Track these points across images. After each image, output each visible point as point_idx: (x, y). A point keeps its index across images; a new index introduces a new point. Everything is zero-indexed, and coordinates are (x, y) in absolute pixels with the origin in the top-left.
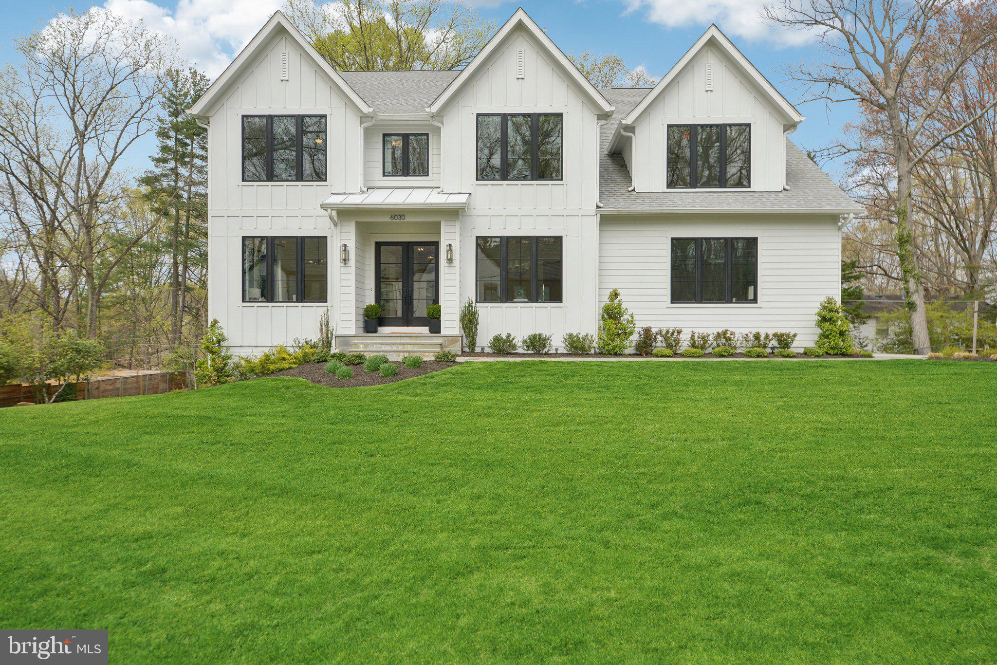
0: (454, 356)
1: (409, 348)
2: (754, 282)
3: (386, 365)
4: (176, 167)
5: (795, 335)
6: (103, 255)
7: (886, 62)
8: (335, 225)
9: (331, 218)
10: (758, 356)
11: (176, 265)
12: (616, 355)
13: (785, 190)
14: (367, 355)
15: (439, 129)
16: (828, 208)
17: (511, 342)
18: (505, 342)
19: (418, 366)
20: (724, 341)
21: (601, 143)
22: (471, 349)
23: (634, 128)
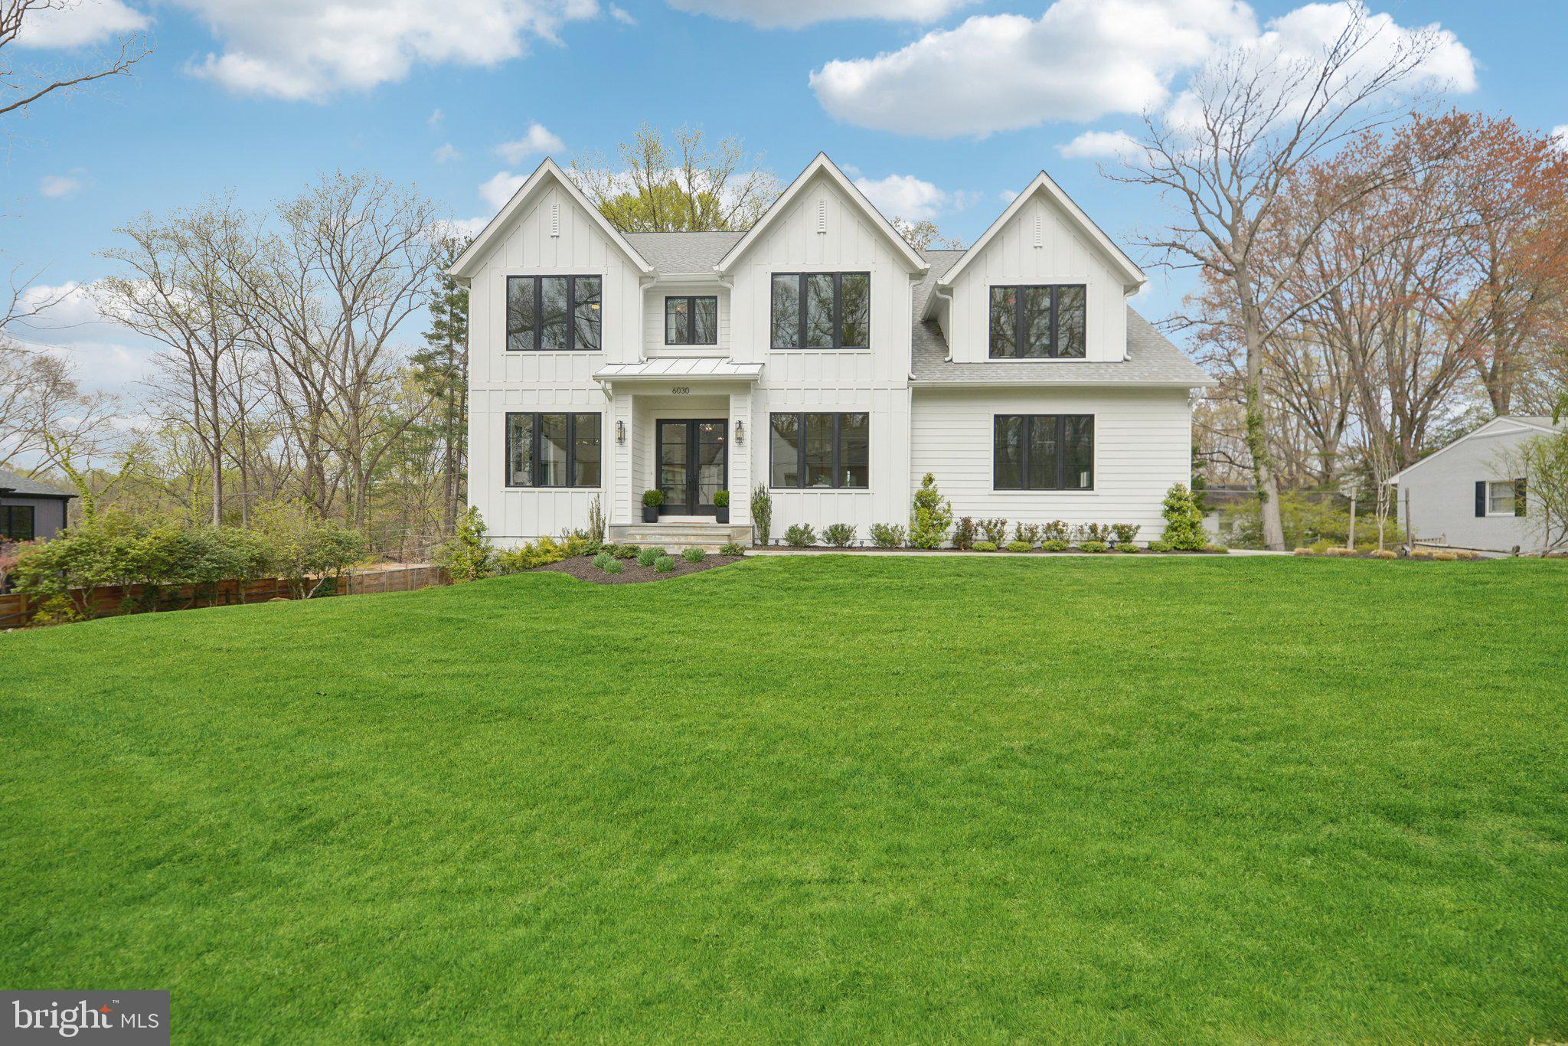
0: (742, 549)
1: (693, 539)
2: (1089, 467)
3: (662, 558)
4: (451, 344)
5: (1138, 527)
6: (375, 440)
7: (1234, 223)
8: (610, 400)
9: (605, 390)
10: (1096, 551)
11: (450, 448)
12: (930, 548)
13: (1126, 360)
14: (642, 547)
15: (729, 290)
16: (1176, 380)
17: (809, 533)
18: (802, 533)
19: (699, 560)
20: (1055, 533)
21: (914, 309)
22: (763, 540)
23: (952, 289)
